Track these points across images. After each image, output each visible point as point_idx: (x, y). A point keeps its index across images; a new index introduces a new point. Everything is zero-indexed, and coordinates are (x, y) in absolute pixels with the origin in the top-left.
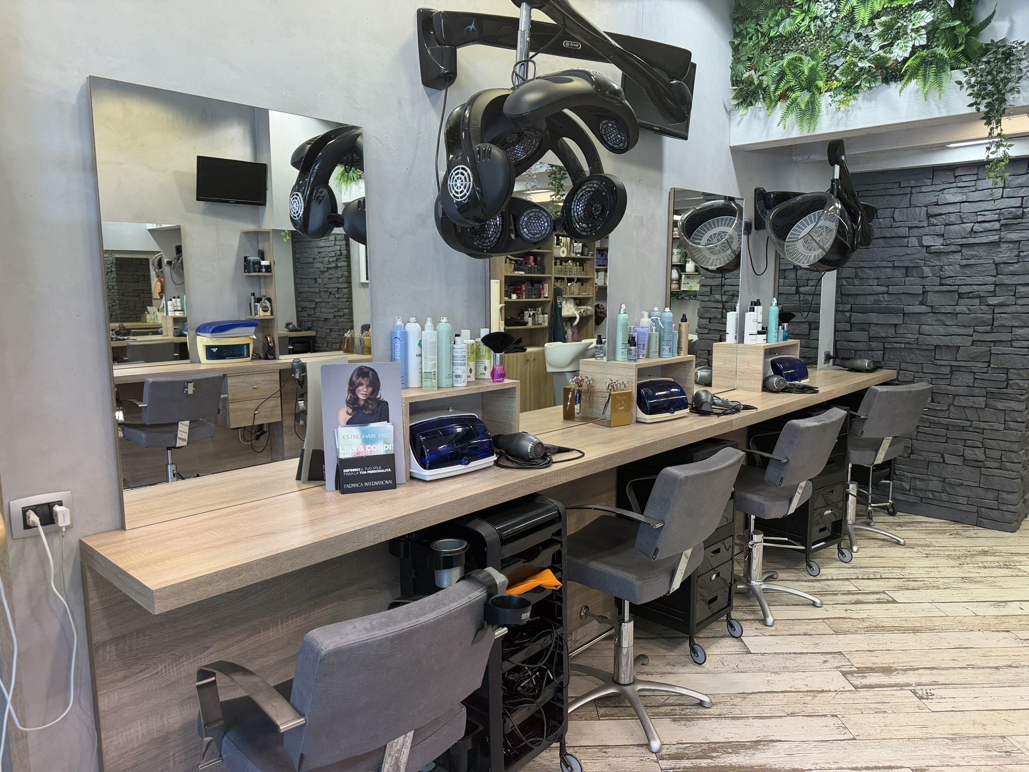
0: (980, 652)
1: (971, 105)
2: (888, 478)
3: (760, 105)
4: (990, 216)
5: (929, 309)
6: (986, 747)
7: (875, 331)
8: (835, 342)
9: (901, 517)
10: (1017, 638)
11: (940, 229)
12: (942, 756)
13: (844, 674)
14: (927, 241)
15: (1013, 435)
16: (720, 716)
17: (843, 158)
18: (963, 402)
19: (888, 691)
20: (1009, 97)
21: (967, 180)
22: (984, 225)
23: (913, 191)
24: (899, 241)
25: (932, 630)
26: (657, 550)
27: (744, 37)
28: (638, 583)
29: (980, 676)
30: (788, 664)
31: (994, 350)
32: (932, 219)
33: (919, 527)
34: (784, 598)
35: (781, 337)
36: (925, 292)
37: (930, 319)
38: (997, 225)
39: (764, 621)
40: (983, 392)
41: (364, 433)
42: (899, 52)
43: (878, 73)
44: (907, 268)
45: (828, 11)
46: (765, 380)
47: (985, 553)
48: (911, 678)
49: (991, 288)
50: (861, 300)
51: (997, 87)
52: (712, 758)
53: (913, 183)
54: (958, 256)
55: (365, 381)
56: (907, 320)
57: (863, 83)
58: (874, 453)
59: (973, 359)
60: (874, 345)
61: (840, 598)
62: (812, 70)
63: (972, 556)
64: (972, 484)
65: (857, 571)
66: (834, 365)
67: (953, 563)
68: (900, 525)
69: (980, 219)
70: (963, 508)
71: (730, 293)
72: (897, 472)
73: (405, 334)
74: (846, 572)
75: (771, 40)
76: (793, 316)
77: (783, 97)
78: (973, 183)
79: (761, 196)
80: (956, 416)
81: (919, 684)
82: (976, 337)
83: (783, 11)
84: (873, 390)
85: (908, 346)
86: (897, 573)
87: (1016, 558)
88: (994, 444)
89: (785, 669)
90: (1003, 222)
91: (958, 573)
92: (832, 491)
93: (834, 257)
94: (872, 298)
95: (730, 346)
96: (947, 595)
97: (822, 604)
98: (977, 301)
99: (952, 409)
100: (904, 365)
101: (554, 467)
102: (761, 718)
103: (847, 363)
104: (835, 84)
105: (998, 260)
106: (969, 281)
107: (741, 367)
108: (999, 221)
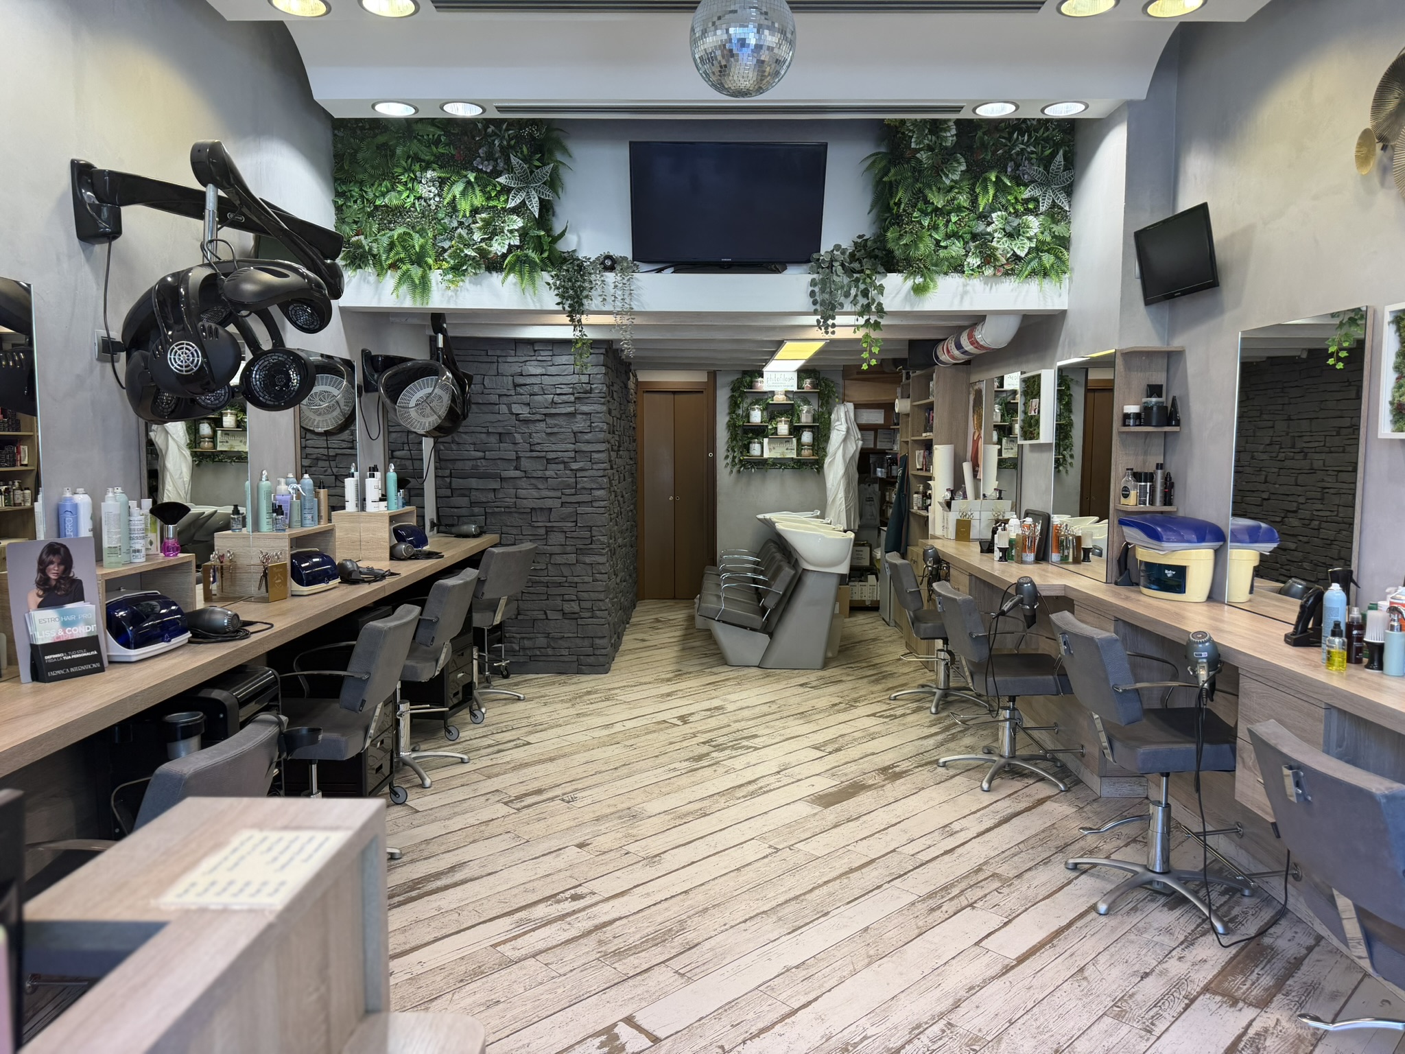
0: (602, 761)
1: (558, 304)
2: (500, 641)
3: (370, 270)
4: (566, 390)
5: (523, 474)
6: (620, 817)
7: (476, 496)
8: (438, 509)
9: (514, 679)
10: (625, 746)
11: (526, 398)
12: (592, 832)
13: (506, 804)
14: (516, 409)
15: (600, 586)
16: (412, 861)
17: (445, 325)
18: (558, 559)
19: (544, 805)
20: (585, 302)
21: (545, 355)
22: (561, 397)
23: (500, 360)
24: (491, 407)
25: (564, 756)
26: (364, 702)
27: (347, 199)
28: (344, 739)
29: (606, 776)
30: (456, 810)
31: (580, 510)
32: (518, 389)
33: (532, 683)
34: (433, 764)
35: (401, 504)
36: (518, 458)
37: (523, 483)
38: (572, 398)
39: (422, 786)
40: (574, 549)
41: (62, 615)
42: (498, 247)
43: (482, 262)
44: (500, 434)
45: (432, 195)
46: (392, 548)
47: (589, 693)
48: (558, 791)
49: (572, 454)
50: (459, 465)
51: (576, 292)
52: (419, 888)
53: (498, 353)
54: (543, 425)
55: (55, 559)
56: (505, 485)
57: (469, 268)
58: (492, 614)
59: (563, 520)
60: (476, 510)
61: (483, 752)
62: (422, 247)
63: (580, 697)
64: (571, 635)
65: (491, 728)
66: (438, 532)
67: (569, 705)
68: (516, 684)
69: (558, 391)
70: (566, 659)
71: (314, 456)
72: (507, 635)
73: (76, 506)
74: (480, 731)
75: (377, 208)
76: (408, 482)
77: (393, 266)
78: (549, 358)
79: (368, 357)
80: (553, 574)
81: (564, 794)
82: (565, 499)
83: (387, 183)
84: (490, 552)
85: (507, 510)
86: (525, 722)
87: (612, 692)
88: (585, 595)
89: (456, 814)
90: (576, 395)
91: (573, 711)
92: (462, 654)
93: (447, 424)
94: (470, 464)
95: (351, 515)
96: (569, 729)
97: (469, 759)
98: (561, 466)
99: (550, 567)
100: (505, 529)
101: (254, 638)
102: (449, 851)
103: (454, 530)
104: (445, 265)
105: (575, 429)
106: (554, 447)
107: (365, 536)
108: (573, 394)
